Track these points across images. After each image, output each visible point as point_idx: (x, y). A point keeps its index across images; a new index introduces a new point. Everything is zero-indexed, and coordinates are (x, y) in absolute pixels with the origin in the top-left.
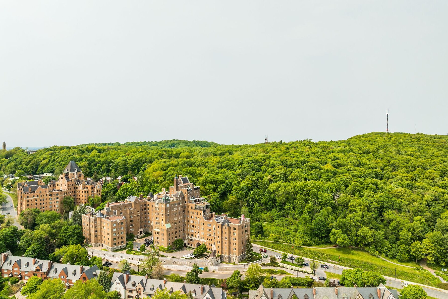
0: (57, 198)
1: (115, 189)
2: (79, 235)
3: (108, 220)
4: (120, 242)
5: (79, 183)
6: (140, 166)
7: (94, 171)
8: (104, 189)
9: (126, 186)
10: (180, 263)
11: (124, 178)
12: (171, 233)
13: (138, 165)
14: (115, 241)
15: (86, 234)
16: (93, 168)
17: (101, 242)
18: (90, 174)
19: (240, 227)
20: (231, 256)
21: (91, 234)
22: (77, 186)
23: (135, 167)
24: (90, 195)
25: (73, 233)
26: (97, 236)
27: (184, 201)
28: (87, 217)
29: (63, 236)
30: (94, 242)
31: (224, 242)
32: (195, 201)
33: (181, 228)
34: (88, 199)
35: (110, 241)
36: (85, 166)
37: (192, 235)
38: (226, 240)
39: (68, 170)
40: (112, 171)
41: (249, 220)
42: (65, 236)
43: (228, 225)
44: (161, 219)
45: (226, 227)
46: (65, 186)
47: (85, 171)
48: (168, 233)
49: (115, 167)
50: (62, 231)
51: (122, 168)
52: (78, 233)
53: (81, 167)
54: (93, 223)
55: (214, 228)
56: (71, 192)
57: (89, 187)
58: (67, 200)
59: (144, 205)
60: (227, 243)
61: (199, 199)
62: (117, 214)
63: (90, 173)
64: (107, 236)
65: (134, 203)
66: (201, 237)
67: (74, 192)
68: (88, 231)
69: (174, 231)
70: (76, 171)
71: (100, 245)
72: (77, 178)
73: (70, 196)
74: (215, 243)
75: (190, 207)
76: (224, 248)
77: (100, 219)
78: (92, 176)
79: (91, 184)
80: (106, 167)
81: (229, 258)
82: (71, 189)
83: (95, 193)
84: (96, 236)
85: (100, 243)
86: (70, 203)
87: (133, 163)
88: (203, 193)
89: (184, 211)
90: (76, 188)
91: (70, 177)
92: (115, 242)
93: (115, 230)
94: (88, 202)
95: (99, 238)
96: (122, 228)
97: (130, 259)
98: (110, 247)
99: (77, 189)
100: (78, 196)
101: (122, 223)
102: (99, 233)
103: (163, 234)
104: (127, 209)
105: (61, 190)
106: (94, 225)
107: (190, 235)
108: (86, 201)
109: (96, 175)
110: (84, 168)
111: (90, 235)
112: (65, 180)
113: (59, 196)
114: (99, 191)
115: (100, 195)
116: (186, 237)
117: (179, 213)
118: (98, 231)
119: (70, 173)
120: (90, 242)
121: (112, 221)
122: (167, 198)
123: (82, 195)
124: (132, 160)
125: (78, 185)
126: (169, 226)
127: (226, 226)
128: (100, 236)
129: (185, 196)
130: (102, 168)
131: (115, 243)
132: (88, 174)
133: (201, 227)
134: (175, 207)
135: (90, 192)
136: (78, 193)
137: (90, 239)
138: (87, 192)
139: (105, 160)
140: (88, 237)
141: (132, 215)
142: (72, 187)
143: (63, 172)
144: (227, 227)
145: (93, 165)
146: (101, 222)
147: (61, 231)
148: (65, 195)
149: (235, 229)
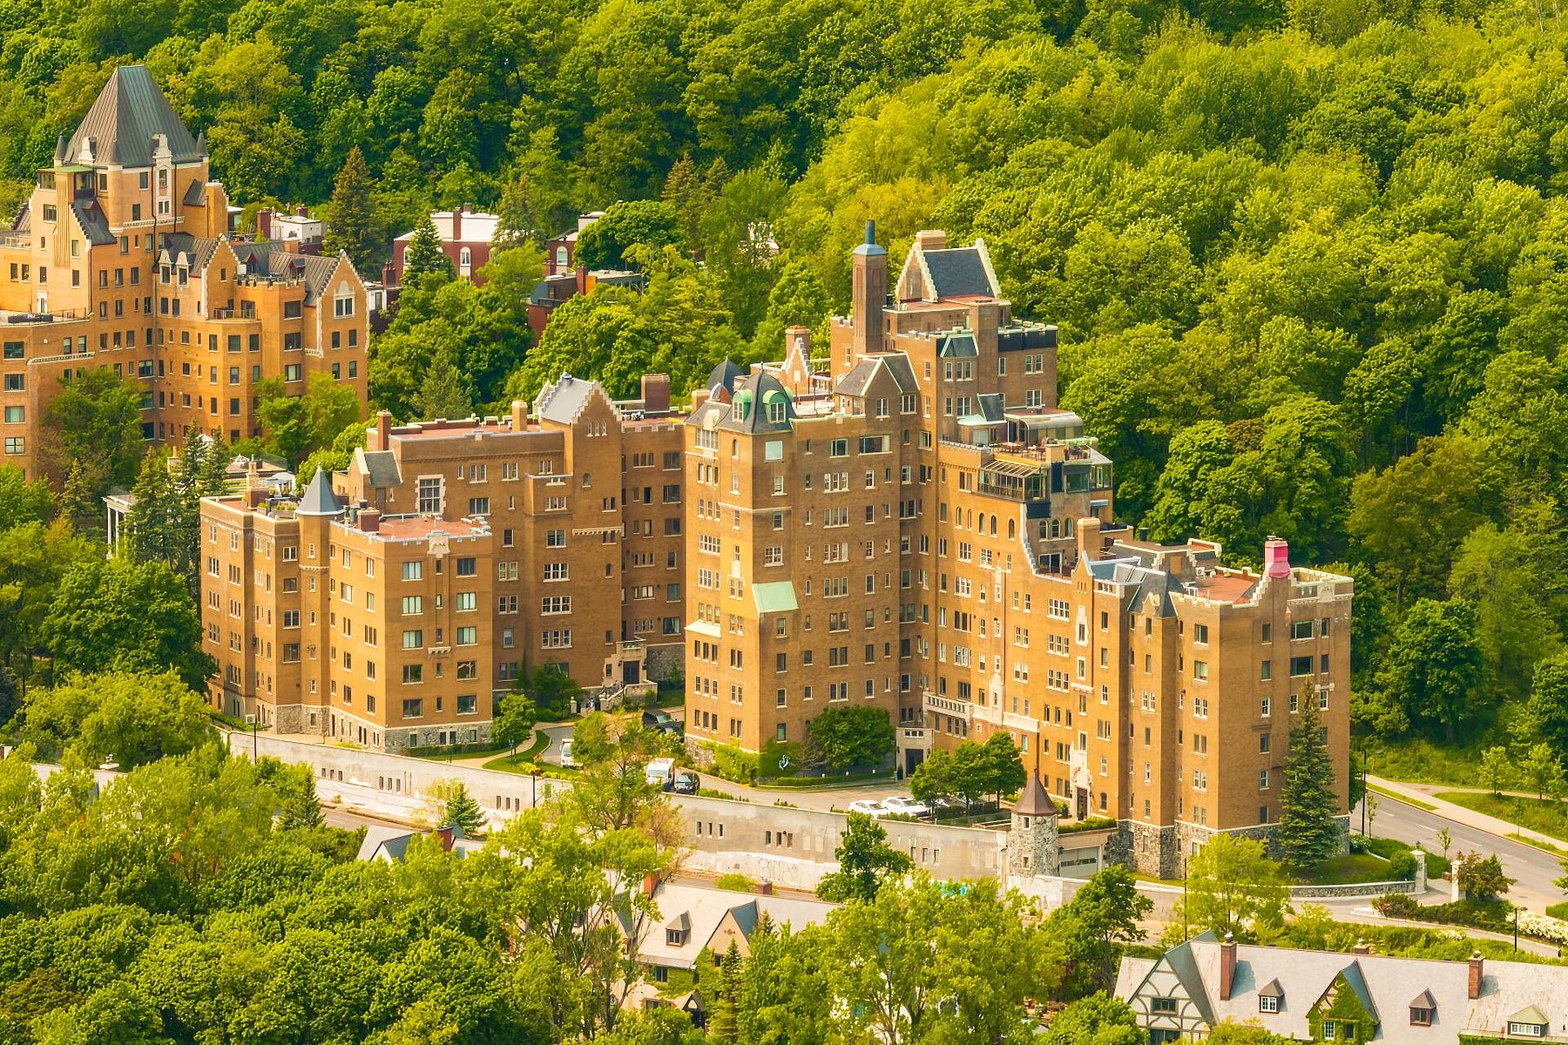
0: (14, 382)
1: (506, 336)
2: (173, 632)
3: (370, 535)
4: (450, 702)
5: (183, 259)
6: (815, 107)
7: (340, 149)
8: (407, 331)
9: (601, 310)
10: (819, 840)
11: (604, 235)
12: (793, 651)
13: (793, 94)
14: (413, 688)
15: (225, 638)
16: (338, 113)
17: (326, 699)
18: (307, 171)
19: (1245, 624)
20: (1183, 830)
21: (255, 640)
22: (170, 288)
23: (766, 114)
24: (272, 374)
25: (133, 611)
26: (296, 656)
27: (908, 431)
28: (232, 516)
29: (65, 629)
30: (273, 694)
31: (1139, 730)
32: (996, 436)
33: (886, 631)
34: (255, 403)
35: (378, 686)
36: (253, 90)
37: (965, 690)
38: (1147, 713)
39: (93, 147)
40: (532, 155)
41: (1340, 588)
42: (78, 628)
43: (1167, 609)
44: (727, 544)
45: (1149, 621)
46: (76, 281)
47: (252, 138)
48: (774, 651)
49: (567, 106)
50: (61, 602)
51: (629, 126)
52: (168, 619)
53: (216, 99)
54: (271, 559)
55: (1082, 628)
56: (117, 336)
57: (264, 296)
58: (88, 399)
59: (659, 459)
60: (1156, 735)
61: (1030, 420)
62: (443, 504)
63: (309, 159)
64: (364, 652)
65: (580, 431)
66: (1012, 704)
67: (141, 337)
68: (239, 619)
69: (819, 639)
70: (163, 156)
71: (319, 719)
72: (166, 218)
73: (110, 369)
74: (1084, 737)
75: (953, 477)
76: (1137, 772)
77: (317, 532)
78: (327, 193)
79: (281, 277)
80: (473, 103)
81: (1168, 842)
82: (119, 312)
83: (317, 352)
84: (292, 650)
85: (315, 709)
86: (113, 421)
87: (742, 65)
88: (1201, 400)
89: (909, 505)
90: (157, 306)
91: (110, 209)
92: (410, 697)
93: (412, 607)
94: (256, 431)
95: (311, 665)
96: (469, 602)
97: (504, 802)
98: (380, 729)
99: (165, 310)
100: (174, 374)
101: (466, 565)
102: (310, 631)
103: (736, 657)
104: (522, 480)
105: (39, 318)
106: (280, 567)
107: (953, 686)
108: (241, 422)
109: (356, 189)
110: (247, 112)
111: (253, 643)
112: (76, 230)
113: (28, 365)
114: (344, 339)
115: (353, 373)
116: (925, 700)
117: (869, 518)
118: (305, 619)
119: (111, 170)
120: (251, 695)
121: (393, 539)
122: (767, 397)
123: (206, 370)
124: (738, 35)
125: (175, 279)
126: (780, 597)
127: (1153, 615)
128: (317, 657)
129: (925, 394)
130: (431, 111)
131: (416, 702)
132: (286, 178)
133: (1013, 622)
134: (829, 468)
135: (273, 344)
136: (173, 350)
137: (252, 678)
138: (245, 343)
139: (455, 25)
140: (240, 661)
141: (563, 524)
142: (129, 294)
143: (57, 163)
144: (1157, 624)
145: (330, 74)
146: (327, 549)
147: (51, 600)
148: (75, 357)
149: (1203, 633)
